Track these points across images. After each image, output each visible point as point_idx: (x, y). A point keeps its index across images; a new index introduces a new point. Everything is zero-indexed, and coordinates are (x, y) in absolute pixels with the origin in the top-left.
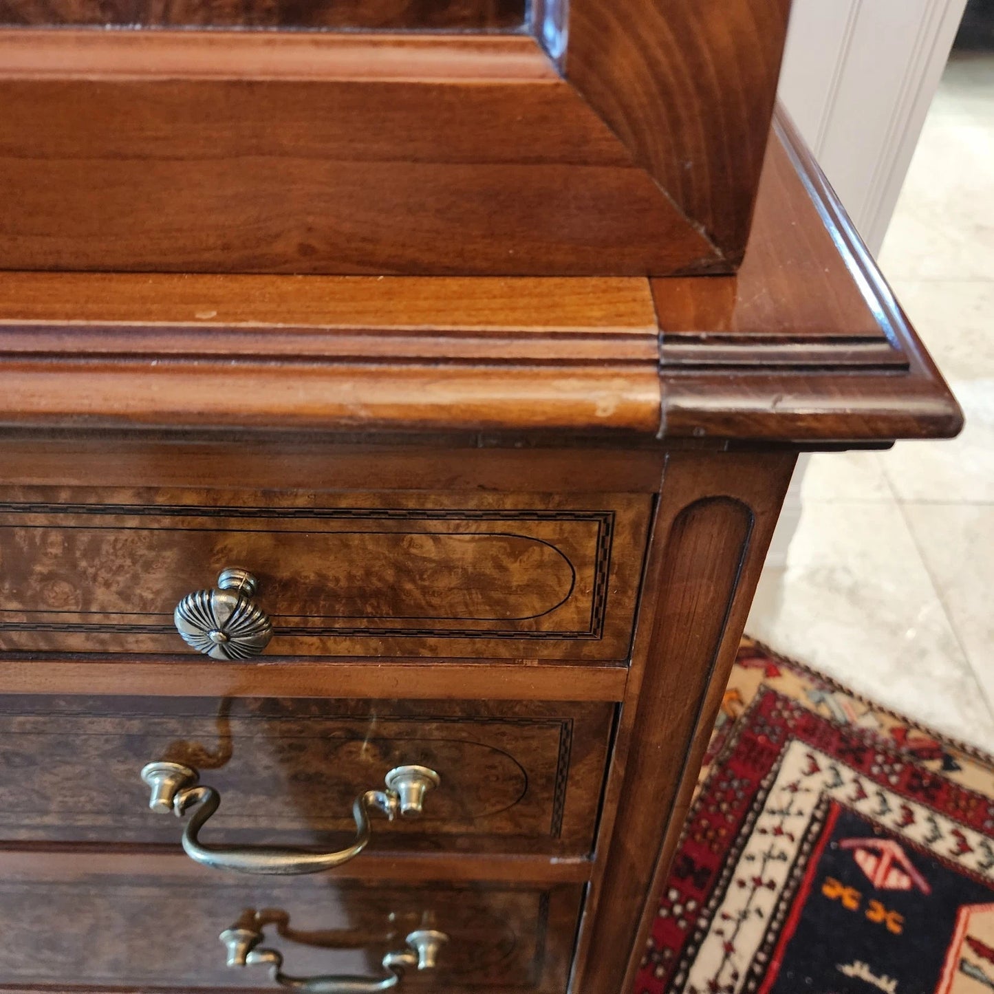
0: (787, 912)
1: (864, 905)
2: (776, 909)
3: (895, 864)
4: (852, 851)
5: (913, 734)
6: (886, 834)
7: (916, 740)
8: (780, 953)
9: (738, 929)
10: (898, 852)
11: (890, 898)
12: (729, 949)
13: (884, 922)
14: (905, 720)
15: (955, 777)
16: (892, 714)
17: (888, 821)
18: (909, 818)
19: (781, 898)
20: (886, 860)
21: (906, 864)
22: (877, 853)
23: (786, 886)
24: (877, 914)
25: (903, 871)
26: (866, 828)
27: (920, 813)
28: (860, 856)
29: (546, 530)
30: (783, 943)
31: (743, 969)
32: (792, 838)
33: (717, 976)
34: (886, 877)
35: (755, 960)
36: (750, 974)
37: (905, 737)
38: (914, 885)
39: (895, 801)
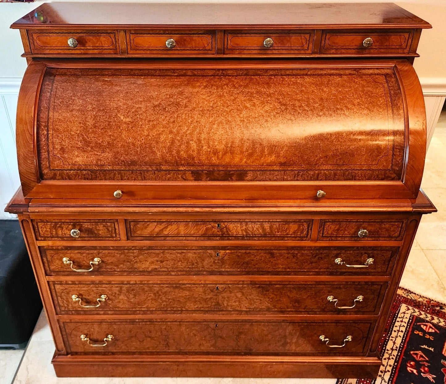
0: (407, 336)
1: (424, 335)
2: (404, 336)
3: (430, 327)
4: (420, 325)
5: (432, 302)
6: (427, 322)
7: (433, 303)
8: (406, 343)
9: (396, 339)
10: (431, 325)
11: (430, 334)
12: (394, 343)
13: (429, 338)
14: (430, 299)
15: (443, 310)
16: (426, 298)
17: (428, 319)
18: (433, 319)
19: (404, 334)
20: (428, 327)
21: (433, 327)
22: (426, 326)
23: (405, 331)
24: (428, 336)
25: (432, 329)
26: (423, 321)
27: (435, 318)
28: (422, 326)
29: (397, 223)
30: (406, 342)
31: (398, 346)
32: (405, 323)
33: (393, 347)
34: (429, 330)
35: (400, 344)
36: (400, 347)
37: (430, 303)
38: (435, 331)
39: (429, 315)
